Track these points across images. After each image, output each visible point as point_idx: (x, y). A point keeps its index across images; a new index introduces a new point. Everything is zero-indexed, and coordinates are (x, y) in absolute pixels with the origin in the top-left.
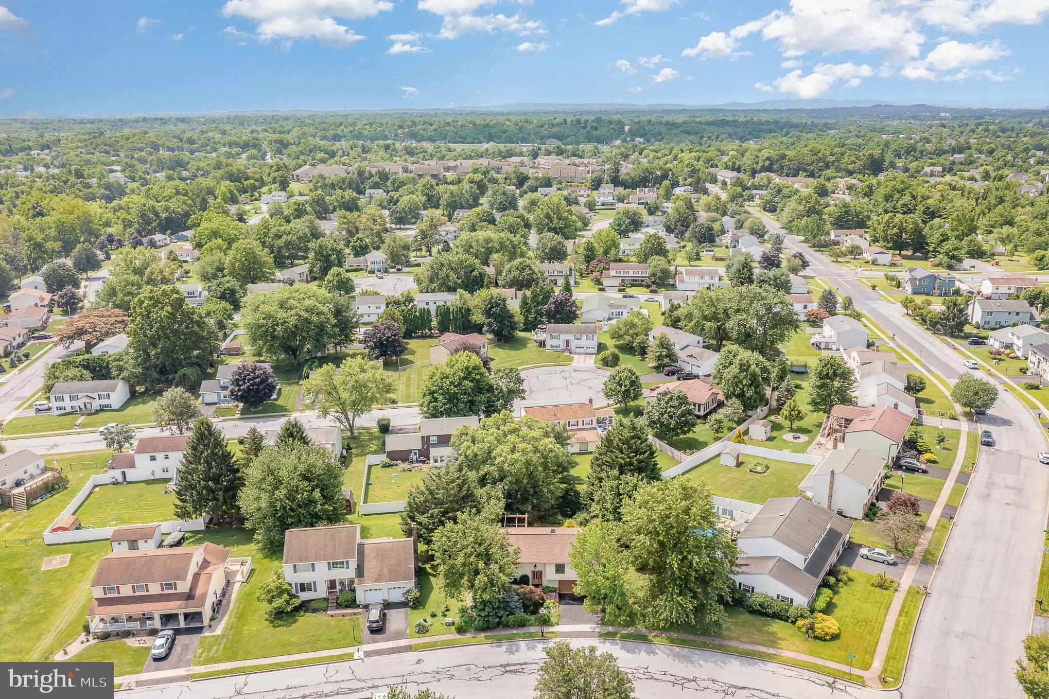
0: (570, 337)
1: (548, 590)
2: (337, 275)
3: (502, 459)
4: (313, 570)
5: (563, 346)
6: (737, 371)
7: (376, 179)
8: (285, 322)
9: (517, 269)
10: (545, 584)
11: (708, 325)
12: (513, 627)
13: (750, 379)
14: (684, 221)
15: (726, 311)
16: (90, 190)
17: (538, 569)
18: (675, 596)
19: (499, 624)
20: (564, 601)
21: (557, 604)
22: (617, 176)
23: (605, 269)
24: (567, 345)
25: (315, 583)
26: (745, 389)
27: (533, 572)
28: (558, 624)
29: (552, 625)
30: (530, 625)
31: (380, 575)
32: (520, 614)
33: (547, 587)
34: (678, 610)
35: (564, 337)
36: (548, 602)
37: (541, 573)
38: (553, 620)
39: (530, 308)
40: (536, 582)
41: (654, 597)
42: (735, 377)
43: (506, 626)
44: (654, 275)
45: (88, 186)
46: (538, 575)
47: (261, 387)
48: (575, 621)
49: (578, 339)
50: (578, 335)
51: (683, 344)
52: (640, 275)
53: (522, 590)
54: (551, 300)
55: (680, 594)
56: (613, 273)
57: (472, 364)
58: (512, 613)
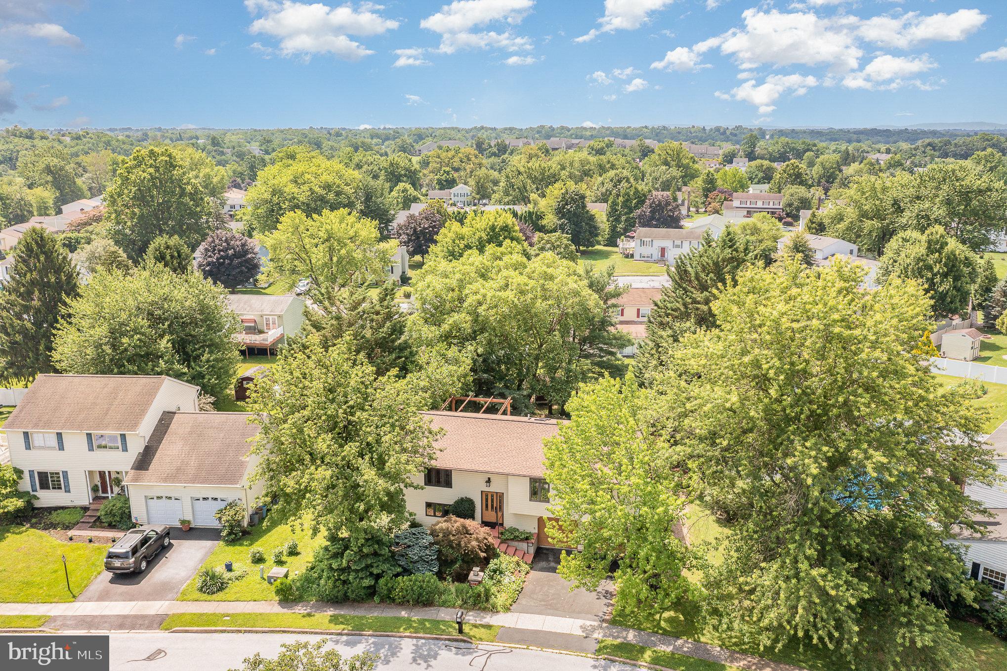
0: (667, 244)
1: (512, 537)
2: (403, 192)
3: (479, 297)
4: (61, 447)
5: (657, 255)
6: (923, 251)
7: (495, 150)
8: (294, 198)
9: (611, 180)
10: (509, 523)
11: (868, 224)
12: (403, 603)
13: (946, 265)
14: (829, 177)
15: (896, 203)
16: (223, 157)
17: (494, 488)
18: (804, 566)
19: (371, 592)
20: (543, 564)
21: (525, 567)
22: (753, 152)
23: (726, 199)
24: (663, 255)
25: (65, 474)
26: (937, 280)
27: (485, 495)
28: (507, 609)
29: (494, 610)
30: (444, 604)
31: (178, 469)
32: (426, 576)
33: (513, 530)
34: (811, 602)
35: (659, 244)
36: (505, 561)
37: (500, 496)
38: (500, 599)
39: (619, 216)
40: (491, 517)
41: (747, 567)
42: (919, 260)
43: (388, 599)
44: (790, 205)
45: (222, 153)
46: (495, 502)
47: (236, 261)
48: (551, 607)
49: (678, 246)
50: (678, 242)
51: (827, 253)
52: (771, 206)
53: (444, 525)
54: (648, 202)
55: (820, 561)
56: (736, 203)
57: (500, 222)
58: (406, 571)
